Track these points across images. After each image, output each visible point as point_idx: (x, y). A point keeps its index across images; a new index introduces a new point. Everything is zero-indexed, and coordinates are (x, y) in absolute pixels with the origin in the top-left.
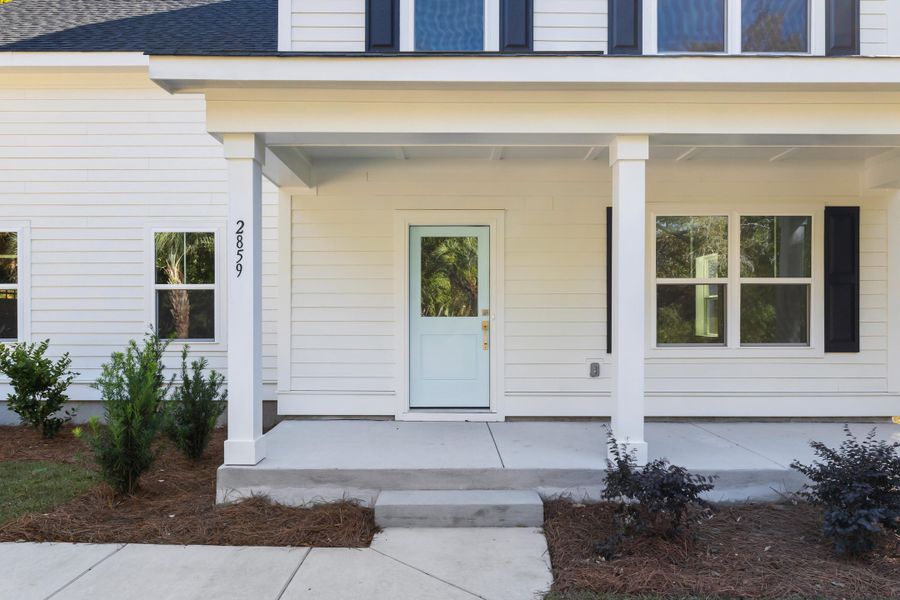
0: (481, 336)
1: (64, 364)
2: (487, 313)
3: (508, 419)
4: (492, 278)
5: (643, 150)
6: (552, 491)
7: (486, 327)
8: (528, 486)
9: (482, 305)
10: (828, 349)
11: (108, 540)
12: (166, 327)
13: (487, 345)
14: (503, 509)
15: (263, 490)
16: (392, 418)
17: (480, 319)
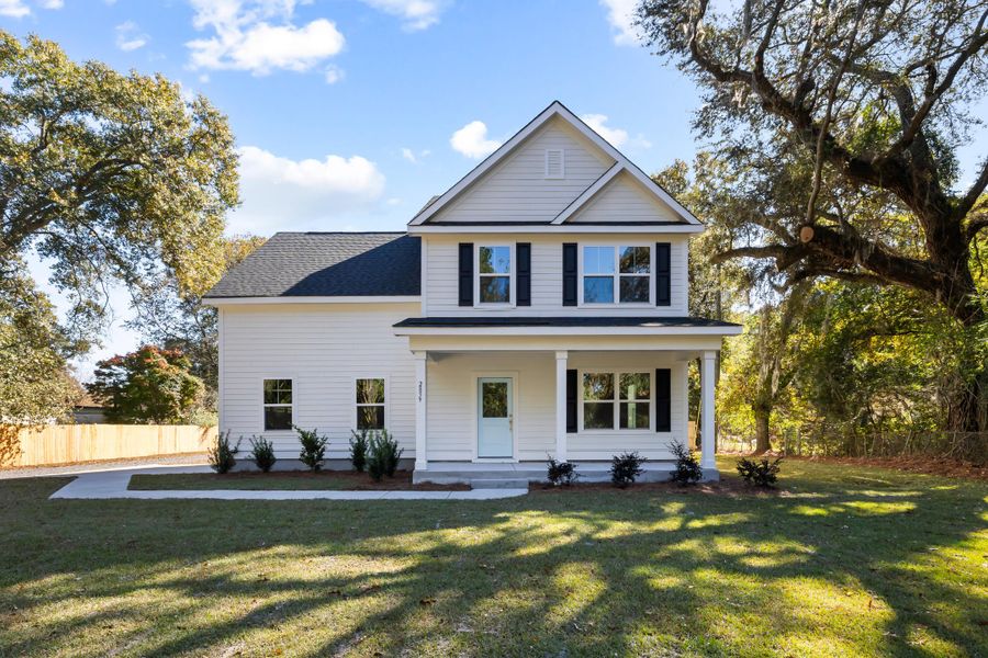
0: (508, 423)
1: (324, 440)
2: (511, 416)
3: (520, 461)
4: (514, 401)
5: (565, 355)
6: (533, 479)
7: (511, 422)
8: (525, 477)
9: (509, 413)
10: (658, 430)
11: (385, 490)
12: (363, 423)
13: (511, 429)
14: (514, 482)
15: (429, 479)
16: (470, 461)
17: (508, 418)
